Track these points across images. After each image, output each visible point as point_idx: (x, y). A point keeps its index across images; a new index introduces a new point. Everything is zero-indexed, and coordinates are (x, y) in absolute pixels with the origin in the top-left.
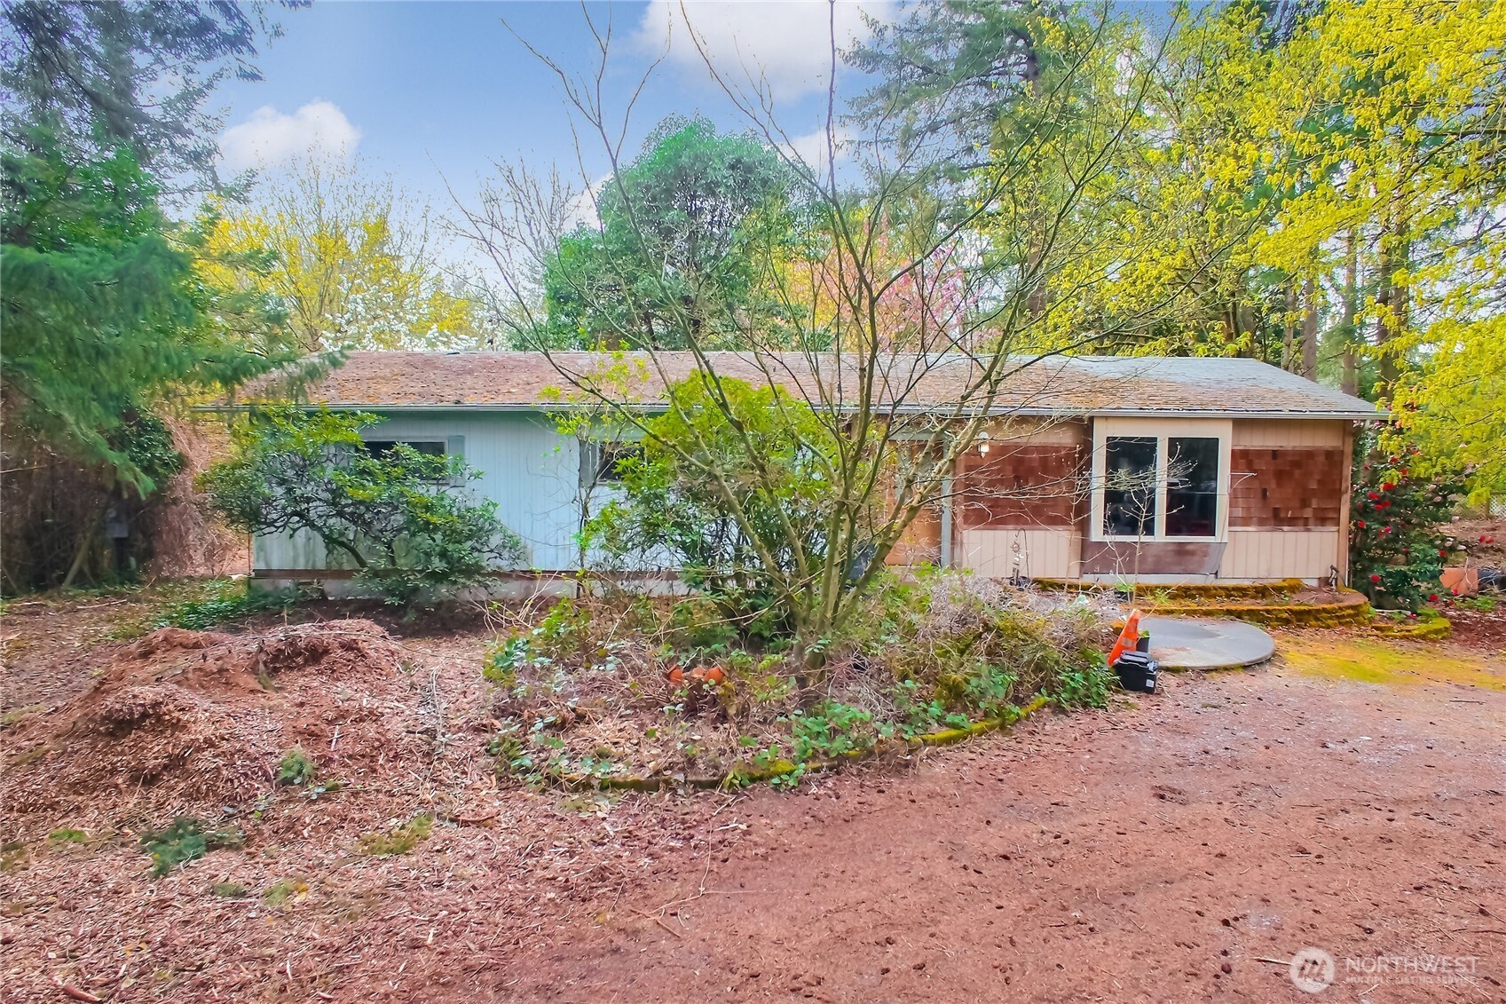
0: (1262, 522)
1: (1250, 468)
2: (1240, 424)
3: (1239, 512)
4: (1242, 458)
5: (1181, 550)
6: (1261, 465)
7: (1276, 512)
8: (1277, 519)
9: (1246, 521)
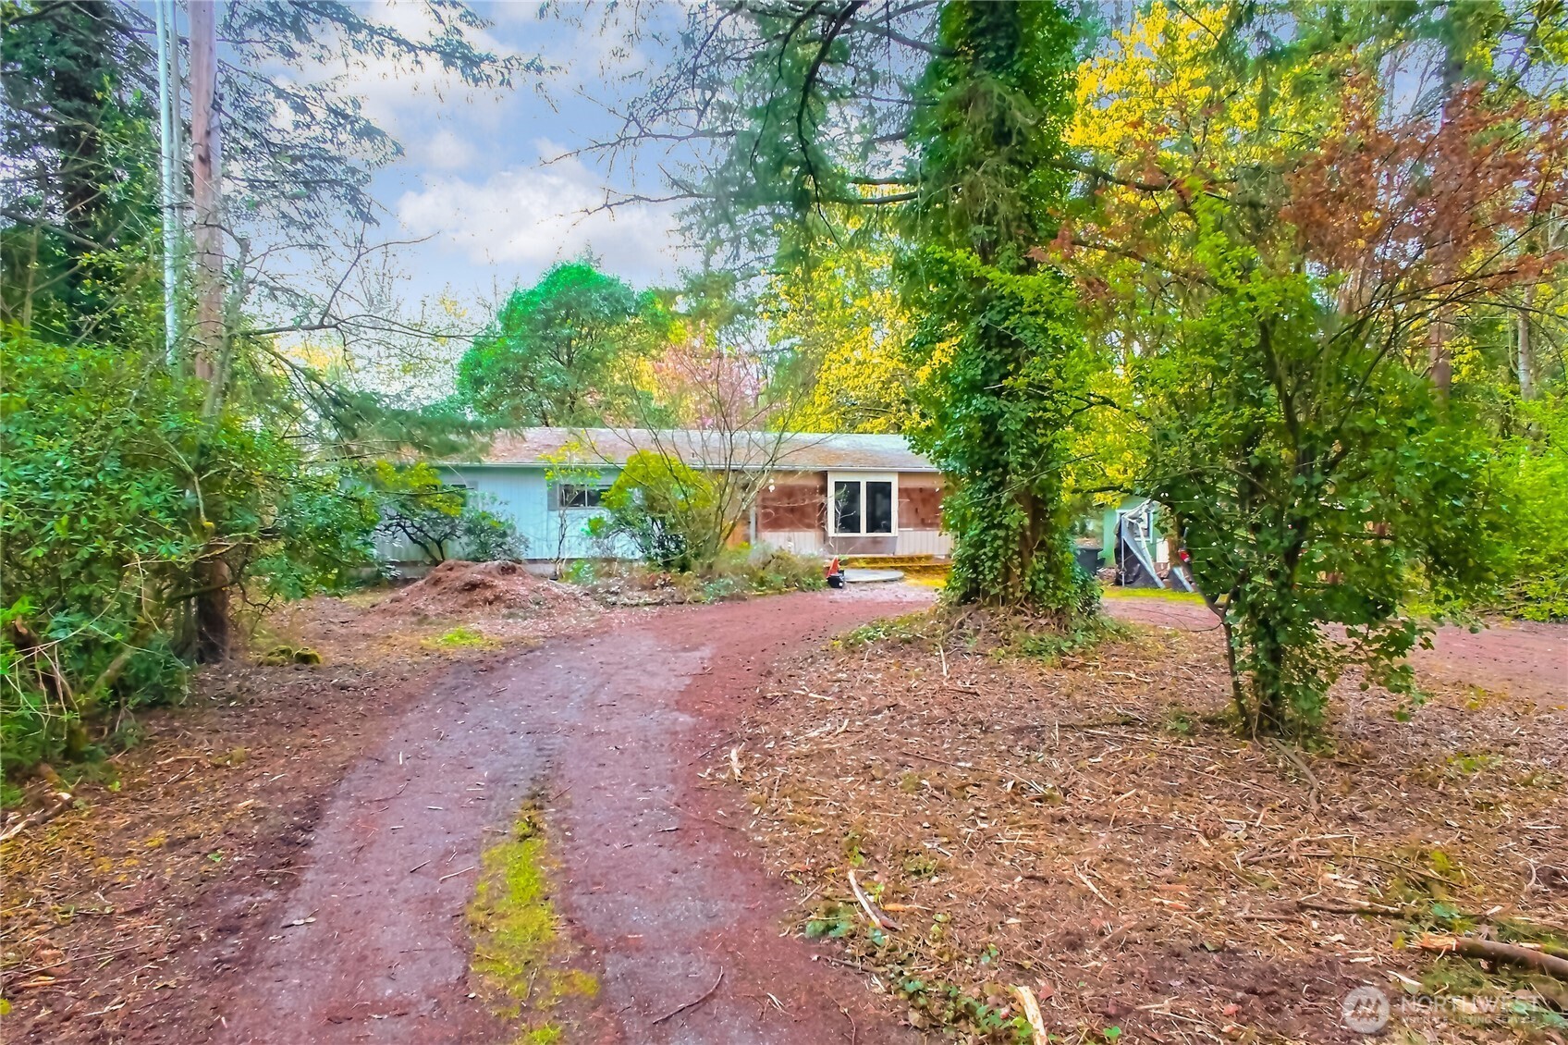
0: (916, 526)
1: (909, 497)
2: (901, 474)
3: (904, 521)
4: (903, 492)
5: (875, 541)
6: (915, 496)
7: (923, 520)
8: (924, 524)
9: (908, 526)
